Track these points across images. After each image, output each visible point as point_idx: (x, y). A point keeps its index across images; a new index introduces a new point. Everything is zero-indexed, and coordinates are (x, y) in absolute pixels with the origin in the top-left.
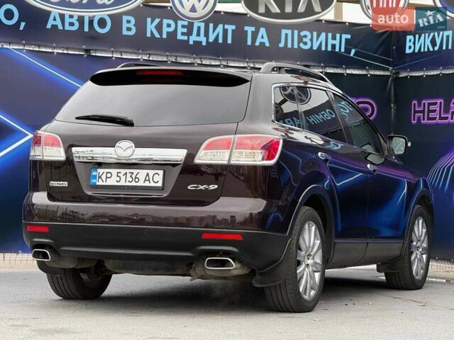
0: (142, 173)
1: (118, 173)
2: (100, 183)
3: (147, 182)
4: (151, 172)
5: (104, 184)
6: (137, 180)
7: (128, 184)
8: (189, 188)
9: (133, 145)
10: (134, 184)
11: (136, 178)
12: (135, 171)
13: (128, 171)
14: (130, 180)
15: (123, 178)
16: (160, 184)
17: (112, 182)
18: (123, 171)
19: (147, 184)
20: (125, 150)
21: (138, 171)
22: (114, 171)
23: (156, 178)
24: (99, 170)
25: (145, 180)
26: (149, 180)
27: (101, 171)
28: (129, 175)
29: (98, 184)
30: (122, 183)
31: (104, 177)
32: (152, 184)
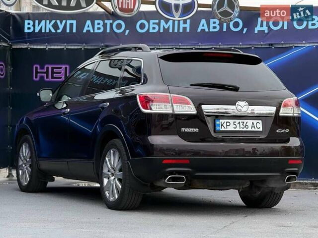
0: (250, 122)
1: (234, 122)
2: (223, 129)
3: (253, 128)
4: (255, 122)
5: (226, 130)
6: (247, 127)
7: (241, 129)
8: (277, 131)
9: (247, 103)
10: (245, 129)
11: (246, 125)
12: (245, 121)
13: (241, 121)
14: (243, 127)
15: (238, 126)
16: (261, 129)
17: (231, 128)
18: (237, 121)
19: (253, 129)
20: (242, 107)
21: (247, 121)
22: (232, 121)
23: (258, 126)
24: (221, 121)
25: (252, 127)
26: (254, 127)
27: (222, 121)
28: (241, 124)
29: (221, 130)
30: (238, 129)
31: (225, 125)
32: (257, 130)
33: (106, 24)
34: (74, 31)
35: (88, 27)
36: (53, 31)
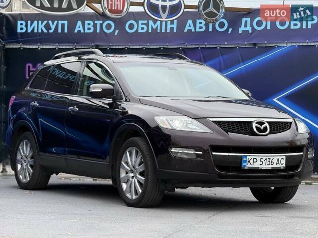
33: (97, 24)
34: (66, 31)
35: (79, 27)
36: (45, 31)
